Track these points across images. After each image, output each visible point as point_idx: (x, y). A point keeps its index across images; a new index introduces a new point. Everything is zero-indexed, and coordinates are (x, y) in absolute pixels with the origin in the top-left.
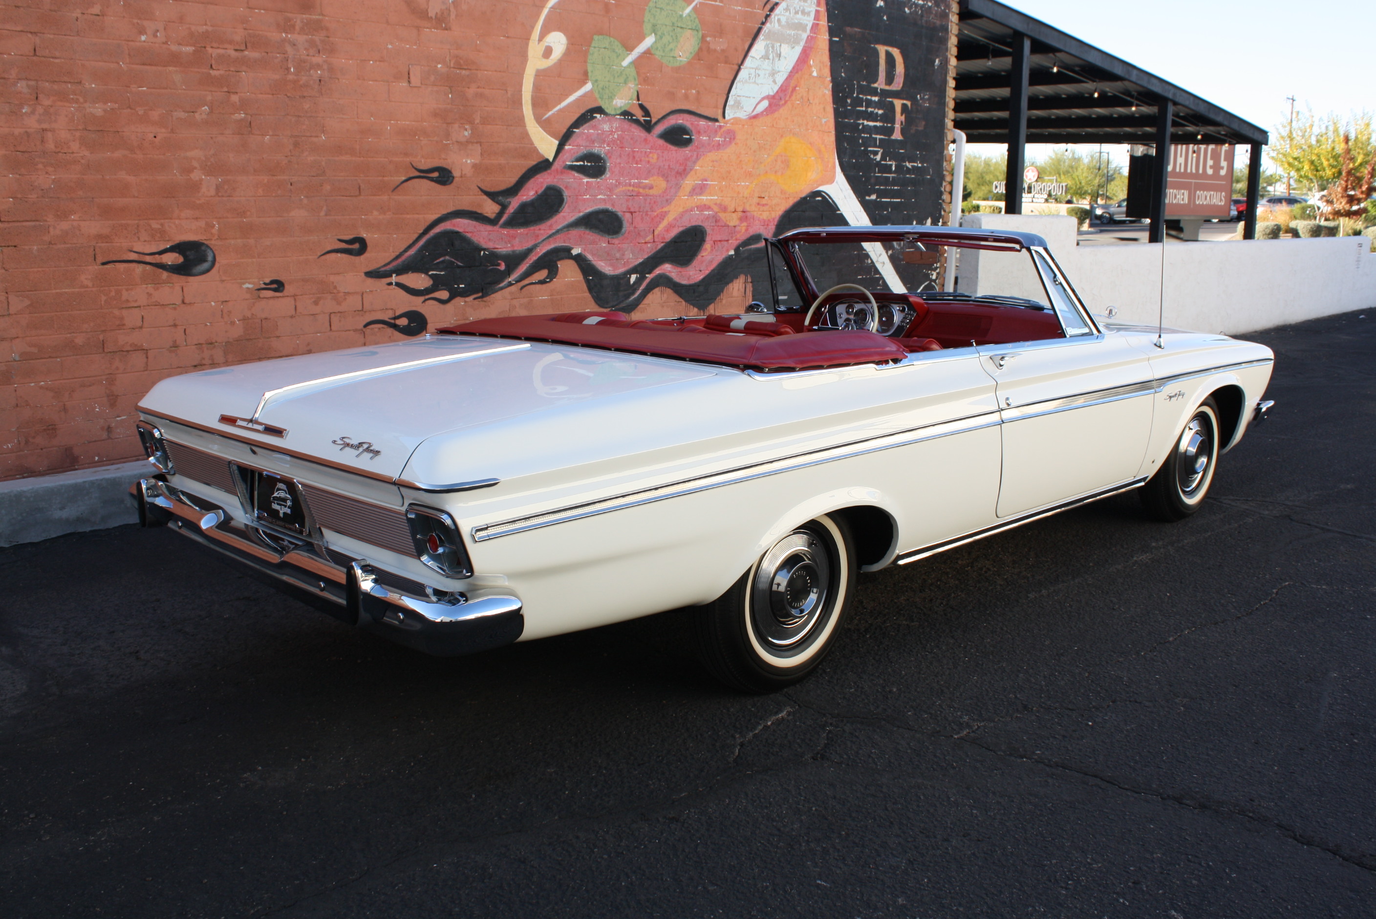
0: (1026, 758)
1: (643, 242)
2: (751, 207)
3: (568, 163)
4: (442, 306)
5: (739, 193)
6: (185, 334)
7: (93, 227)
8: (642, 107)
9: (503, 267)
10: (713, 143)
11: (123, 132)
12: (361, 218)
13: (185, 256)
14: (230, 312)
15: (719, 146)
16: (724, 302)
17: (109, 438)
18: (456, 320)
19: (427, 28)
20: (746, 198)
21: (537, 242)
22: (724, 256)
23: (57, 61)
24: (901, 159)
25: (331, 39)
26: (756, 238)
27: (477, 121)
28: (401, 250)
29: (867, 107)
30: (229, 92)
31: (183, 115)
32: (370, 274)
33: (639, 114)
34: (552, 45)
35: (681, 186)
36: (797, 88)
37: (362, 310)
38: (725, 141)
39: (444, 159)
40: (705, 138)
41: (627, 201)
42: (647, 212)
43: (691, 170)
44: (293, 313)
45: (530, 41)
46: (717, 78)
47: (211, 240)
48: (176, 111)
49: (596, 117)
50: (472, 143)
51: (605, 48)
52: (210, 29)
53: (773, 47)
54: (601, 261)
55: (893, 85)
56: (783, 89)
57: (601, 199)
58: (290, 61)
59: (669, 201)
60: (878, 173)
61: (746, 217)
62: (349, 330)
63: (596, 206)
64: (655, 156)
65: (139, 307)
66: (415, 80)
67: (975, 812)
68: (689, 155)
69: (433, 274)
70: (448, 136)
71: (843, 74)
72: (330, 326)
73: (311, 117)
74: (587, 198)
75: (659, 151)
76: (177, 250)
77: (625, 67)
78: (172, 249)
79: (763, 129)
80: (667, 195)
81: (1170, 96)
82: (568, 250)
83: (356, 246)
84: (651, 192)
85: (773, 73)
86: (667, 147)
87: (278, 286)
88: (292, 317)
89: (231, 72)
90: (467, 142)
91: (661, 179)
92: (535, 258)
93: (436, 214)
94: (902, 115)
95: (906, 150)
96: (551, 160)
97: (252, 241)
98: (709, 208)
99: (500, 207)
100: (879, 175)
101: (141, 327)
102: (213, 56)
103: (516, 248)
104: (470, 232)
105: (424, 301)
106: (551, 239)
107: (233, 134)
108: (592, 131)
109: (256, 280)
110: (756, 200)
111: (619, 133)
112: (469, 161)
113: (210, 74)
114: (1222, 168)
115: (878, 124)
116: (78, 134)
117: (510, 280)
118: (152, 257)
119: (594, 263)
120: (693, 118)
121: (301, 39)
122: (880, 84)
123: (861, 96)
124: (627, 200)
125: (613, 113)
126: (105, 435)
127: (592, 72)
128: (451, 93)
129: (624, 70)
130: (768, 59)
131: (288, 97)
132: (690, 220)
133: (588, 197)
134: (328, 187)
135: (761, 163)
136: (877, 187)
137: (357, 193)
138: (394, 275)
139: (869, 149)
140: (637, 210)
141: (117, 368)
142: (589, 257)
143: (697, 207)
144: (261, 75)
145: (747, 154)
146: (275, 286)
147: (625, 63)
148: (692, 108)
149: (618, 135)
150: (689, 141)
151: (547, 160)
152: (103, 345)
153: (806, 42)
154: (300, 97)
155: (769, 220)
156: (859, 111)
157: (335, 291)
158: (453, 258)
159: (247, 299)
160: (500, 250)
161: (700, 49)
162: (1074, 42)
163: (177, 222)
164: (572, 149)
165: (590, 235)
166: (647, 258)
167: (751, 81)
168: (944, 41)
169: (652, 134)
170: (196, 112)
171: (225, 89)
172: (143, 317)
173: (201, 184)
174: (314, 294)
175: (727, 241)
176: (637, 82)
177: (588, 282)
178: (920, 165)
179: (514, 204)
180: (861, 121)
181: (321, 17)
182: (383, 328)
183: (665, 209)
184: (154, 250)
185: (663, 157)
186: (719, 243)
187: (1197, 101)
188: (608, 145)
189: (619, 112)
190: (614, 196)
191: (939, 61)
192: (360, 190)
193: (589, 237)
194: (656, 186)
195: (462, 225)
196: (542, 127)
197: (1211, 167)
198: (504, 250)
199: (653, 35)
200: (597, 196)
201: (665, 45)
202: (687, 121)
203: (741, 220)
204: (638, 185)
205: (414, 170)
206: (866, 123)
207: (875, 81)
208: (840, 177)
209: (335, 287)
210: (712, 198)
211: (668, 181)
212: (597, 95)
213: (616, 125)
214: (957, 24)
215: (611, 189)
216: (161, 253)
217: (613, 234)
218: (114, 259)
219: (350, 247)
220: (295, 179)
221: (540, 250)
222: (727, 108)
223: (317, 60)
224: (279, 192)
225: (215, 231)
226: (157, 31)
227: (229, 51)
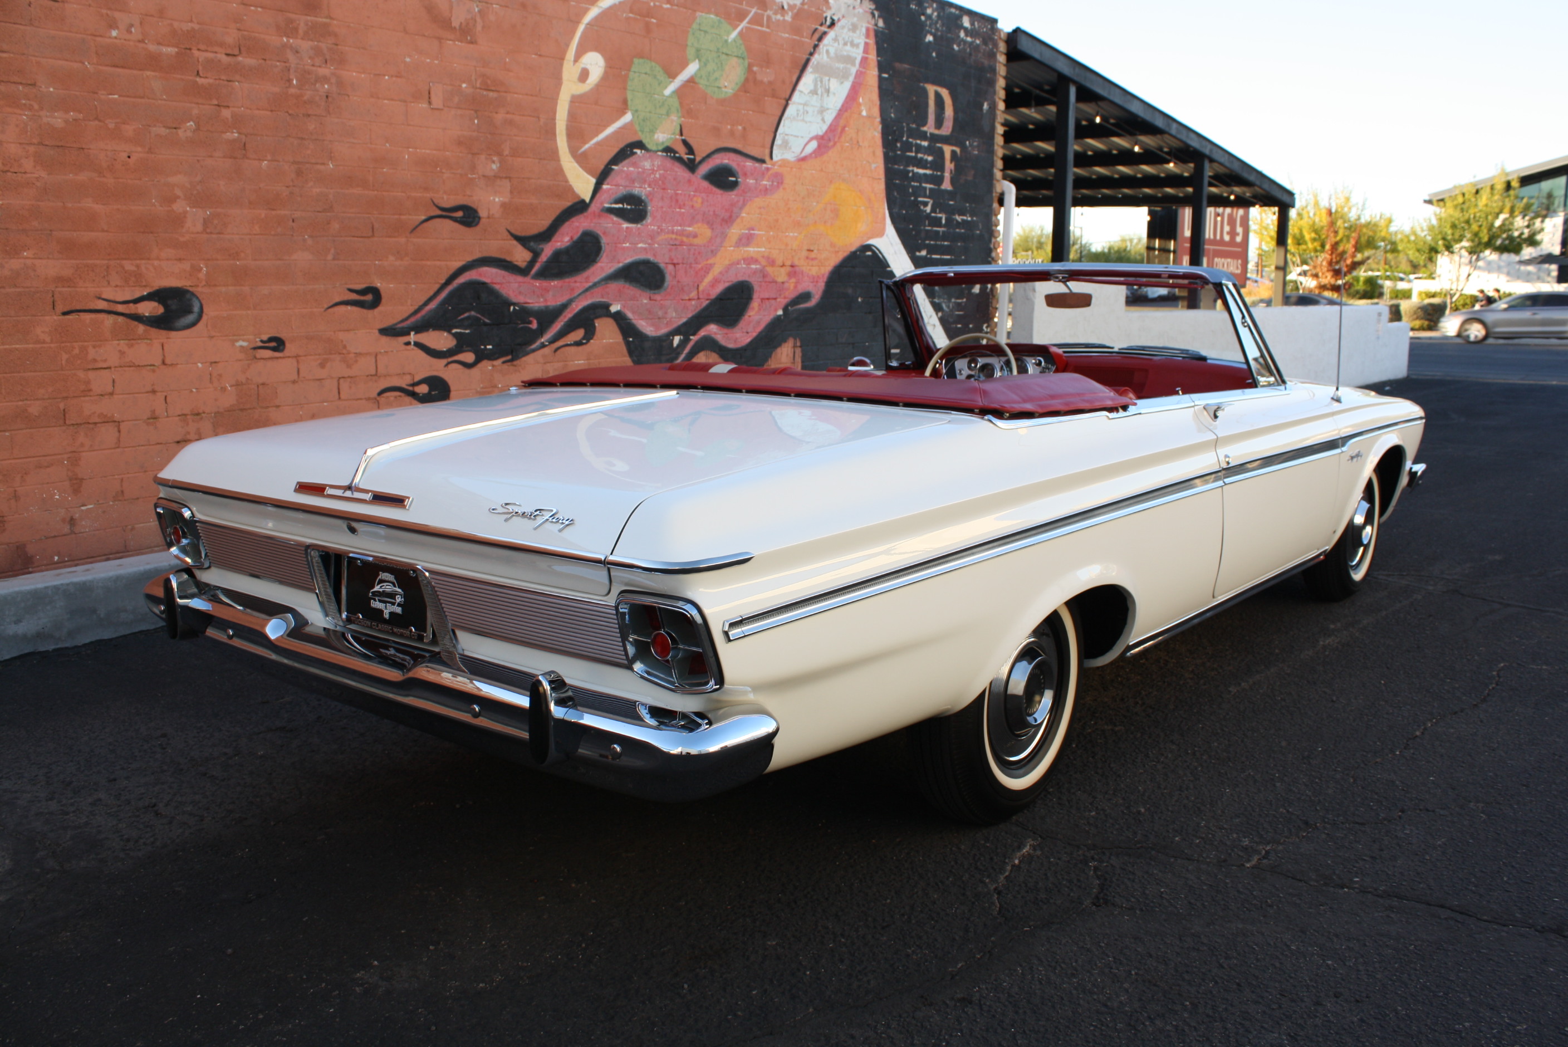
0: (1347, 888)
1: (687, 298)
2: (800, 262)
3: (607, 205)
4: (467, 371)
5: (787, 245)
6: (166, 402)
7: (51, 267)
8: (685, 143)
9: (534, 325)
10: (760, 188)
11: (89, 149)
12: (375, 264)
13: (166, 306)
14: (220, 375)
15: (766, 191)
17: (73, 532)
18: (482, 388)
19: (450, 40)
20: (795, 251)
21: (573, 296)
22: (772, 317)
23: (4, 56)
24: (950, 211)
25: (339, 47)
26: (806, 296)
27: (506, 152)
28: (421, 303)
29: (917, 152)
30: (218, 106)
31: (163, 131)
32: (385, 332)
33: (682, 151)
34: (588, 67)
35: (727, 235)
36: (847, 129)
37: (376, 375)
38: (772, 185)
39: (469, 196)
40: (751, 181)
42: (691, 264)
43: (737, 217)
44: (296, 377)
45: (565, 62)
46: (764, 113)
47: (197, 286)
48: (155, 126)
49: (636, 153)
50: (501, 178)
51: (646, 74)
52: (196, 27)
53: (821, 81)
54: (642, 319)
55: (943, 128)
56: (832, 129)
57: (641, 248)
58: (292, 71)
59: (714, 252)
60: (929, 226)
61: (795, 272)
62: (361, 399)
63: (637, 256)
64: (700, 200)
65: (110, 368)
66: (437, 101)
67: (1330, 962)
68: (735, 200)
69: (456, 333)
70: (473, 168)
71: (892, 115)
72: (339, 393)
73: (316, 140)
74: (627, 247)
75: (703, 195)
76: (156, 298)
77: (667, 97)
78: (150, 297)
79: (812, 174)
80: (712, 245)
81: (1207, 151)
82: (606, 307)
83: (369, 297)
84: (696, 241)
85: (822, 111)
86: (712, 190)
87: (277, 344)
88: (294, 382)
89: (221, 82)
90: (495, 176)
91: (705, 226)
92: (570, 315)
93: (460, 261)
94: (951, 162)
95: (956, 202)
96: (588, 200)
97: (246, 289)
98: (756, 261)
99: (531, 254)
100: (929, 228)
101: (112, 394)
102: (200, 60)
103: (549, 304)
104: (499, 284)
105: (447, 365)
106: (588, 293)
107: (224, 157)
108: (631, 169)
109: (251, 337)
110: (805, 253)
111: (661, 172)
112: (497, 200)
113: (196, 81)
114: (1238, 234)
115: (928, 172)
116: (32, 149)
117: (543, 340)
118: (125, 306)
119: (634, 322)
120: (739, 158)
121: (305, 45)
122: (930, 128)
123: (911, 140)
124: (670, 250)
125: (654, 148)
126: (66, 529)
127: (632, 100)
128: (477, 118)
129: (666, 100)
130: (817, 94)
131: (290, 115)
133: (628, 245)
134: (336, 226)
135: (810, 211)
136: (927, 242)
137: (370, 234)
138: (412, 333)
139: (920, 199)
140: (680, 262)
141: (82, 445)
142: (630, 315)
143: (744, 259)
144: (258, 86)
145: (795, 200)
146: (273, 344)
147: (668, 91)
148: (739, 146)
149: (660, 174)
150: (735, 184)
151: (583, 201)
152: (64, 415)
153: (856, 77)
154: (304, 115)
155: (818, 276)
156: (909, 157)
157: (344, 351)
158: (479, 313)
159: (240, 360)
160: (531, 305)
161: (747, 80)
162: (1118, 91)
163: (156, 263)
164: (610, 189)
165: (631, 290)
166: (692, 317)
167: (799, 118)
168: (992, 83)
169: (696, 174)
170: (179, 128)
171: (215, 102)
172: (114, 381)
173: (185, 217)
174: (319, 355)
175: (775, 299)
176: (680, 114)
177: (628, 344)
178: (969, 219)
179: (548, 251)
180: (911, 168)
181: (328, 21)
182: (400, 396)
183: (710, 262)
184: (128, 298)
185: (707, 201)
186: (766, 301)
187: (1232, 159)
188: (650, 186)
189: (660, 148)
190: (656, 246)
191: (988, 104)
192: (373, 231)
193: (629, 291)
194: (701, 235)
195: (489, 275)
196: (578, 162)
197: (1228, 233)
198: (537, 305)
199: (697, 61)
200: (638, 244)
201: (709, 73)
202: (733, 160)
203: (790, 275)
204: (681, 233)
205: (435, 208)
206: (916, 170)
207: (925, 124)
208: (890, 230)
209: (345, 347)
210: (759, 249)
211: (713, 229)
212: (637, 128)
213: (657, 162)
214: (1004, 65)
215: (652, 237)
216: (137, 301)
217: (655, 289)
218: (78, 308)
219: (362, 298)
220: (297, 214)
221: (577, 306)
222: (775, 147)
223: (324, 71)
224: (279, 230)
225: (202, 275)
226: (132, 26)
227: (219, 56)
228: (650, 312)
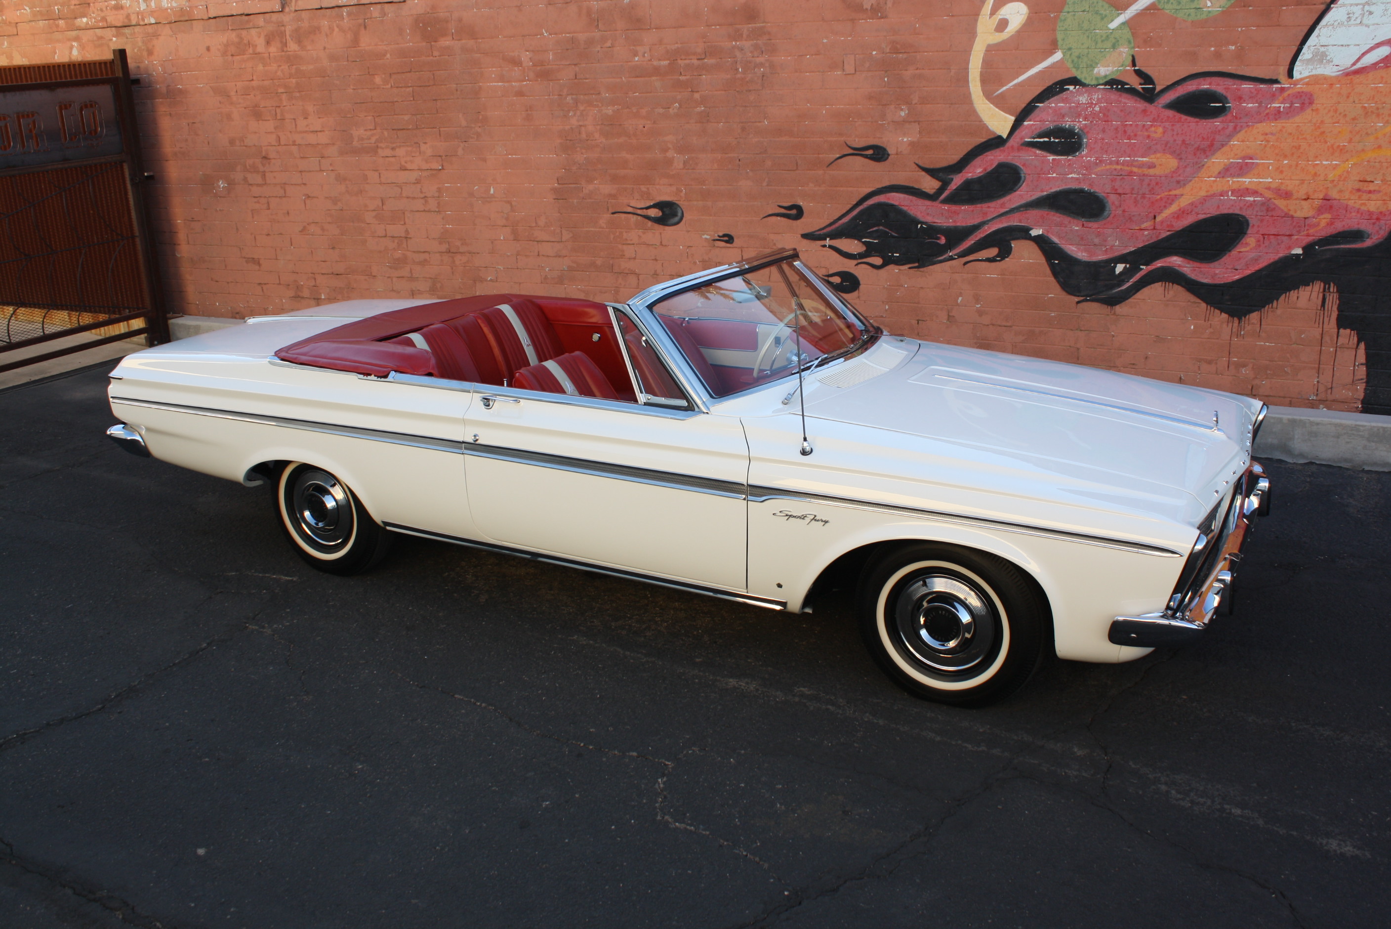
1: (1138, 228)
2: (1342, 193)
3: (1026, 140)
4: (875, 271)
5: (1315, 174)
6: (664, 267)
7: (607, 189)
8: (1139, 73)
9: (943, 241)
10: (1267, 111)
11: (625, 124)
12: (798, 189)
13: (663, 212)
14: (693, 254)
15: (1278, 114)
16: (1279, 312)
18: (889, 285)
19: (862, 19)
20: (1332, 182)
21: (986, 219)
22: (1281, 255)
23: (587, 81)
25: (772, 41)
26: (1357, 235)
27: (916, 101)
28: (835, 218)
30: (693, 92)
31: (661, 111)
32: (805, 236)
33: (1135, 83)
34: (1008, 17)
35: (1203, 165)
38: (1290, 107)
39: (879, 138)
40: (1250, 105)
41: (1112, 181)
42: (1144, 194)
43: (1223, 146)
45: (980, 17)
46: (1279, 26)
47: (680, 201)
48: (657, 108)
49: (1068, 89)
50: (910, 122)
51: (1084, 11)
52: (679, 46)
54: (1073, 245)
57: (1073, 178)
58: (738, 63)
59: (1182, 183)
61: (1331, 207)
63: (1066, 185)
64: (1160, 130)
65: (634, 244)
66: (849, 68)
68: (1220, 128)
69: (866, 241)
70: (883, 116)
73: (755, 106)
74: (1053, 177)
75: (1167, 124)
76: (658, 207)
77: (1113, 30)
78: (655, 206)
79: (1376, 88)
80: (1179, 175)
82: (1025, 230)
83: (794, 212)
84: (1152, 172)
86: (1180, 118)
87: (729, 239)
89: (695, 77)
90: (903, 121)
91: (1168, 156)
92: (982, 235)
93: (869, 187)
96: (1005, 136)
97: (709, 203)
98: (1255, 193)
99: (940, 183)
101: (635, 258)
102: (682, 65)
103: (958, 224)
104: (907, 206)
105: (857, 265)
106: (1002, 218)
107: (696, 123)
108: (1064, 104)
109: (712, 233)
110: (1354, 185)
111: (1103, 104)
112: (905, 140)
113: (679, 79)
116: (598, 127)
117: (951, 254)
118: (641, 211)
119: (1063, 246)
120: (1229, 82)
121: (747, 44)
125: (1094, 82)
127: (1062, 39)
128: (887, 76)
129: (1111, 33)
131: (738, 92)
132: (1218, 207)
133: (1054, 175)
134: (769, 163)
137: (795, 168)
138: (828, 239)
140: (1128, 191)
141: (620, 284)
142: (1055, 240)
143: (1233, 192)
144: (716, 76)
145: (1338, 123)
146: (726, 238)
147: (1114, 25)
148: (1229, 68)
149: (1100, 107)
150: (1221, 111)
151: (1000, 137)
152: (612, 267)
154: (747, 91)
155: (1381, 213)
158: (888, 228)
159: (706, 247)
160: (939, 224)
163: (658, 187)
164: (1033, 124)
165: (1056, 217)
166: (1142, 247)
167: (1352, 22)
169: (1155, 104)
170: (670, 108)
171: (691, 90)
172: (636, 251)
173: (673, 160)
174: (755, 248)
175: (1290, 236)
176: (1132, 45)
177: (1052, 267)
179: (957, 181)
181: (763, 25)
183: (1173, 193)
184: (643, 206)
185: (1173, 130)
186: (1272, 237)
188: (1085, 119)
189: (1101, 82)
190: (1093, 176)
192: (797, 165)
193: (1055, 218)
194: (1160, 165)
195: (896, 199)
196: (992, 103)
198: (945, 224)
200: (1068, 175)
202: (1218, 85)
203: (1320, 211)
204: (1130, 164)
205: (847, 148)
210: (1261, 180)
211: (1181, 159)
212: (1070, 65)
213: (1096, 96)
215: (1088, 167)
216: (647, 208)
217: (1090, 218)
218: (619, 211)
219: (789, 212)
220: (742, 156)
221: (989, 228)
222: (1297, 63)
223: (761, 59)
224: (730, 166)
225: (683, 194)
226: (645, 53)
227: (693, 61)
228: (1082, 239)
